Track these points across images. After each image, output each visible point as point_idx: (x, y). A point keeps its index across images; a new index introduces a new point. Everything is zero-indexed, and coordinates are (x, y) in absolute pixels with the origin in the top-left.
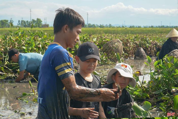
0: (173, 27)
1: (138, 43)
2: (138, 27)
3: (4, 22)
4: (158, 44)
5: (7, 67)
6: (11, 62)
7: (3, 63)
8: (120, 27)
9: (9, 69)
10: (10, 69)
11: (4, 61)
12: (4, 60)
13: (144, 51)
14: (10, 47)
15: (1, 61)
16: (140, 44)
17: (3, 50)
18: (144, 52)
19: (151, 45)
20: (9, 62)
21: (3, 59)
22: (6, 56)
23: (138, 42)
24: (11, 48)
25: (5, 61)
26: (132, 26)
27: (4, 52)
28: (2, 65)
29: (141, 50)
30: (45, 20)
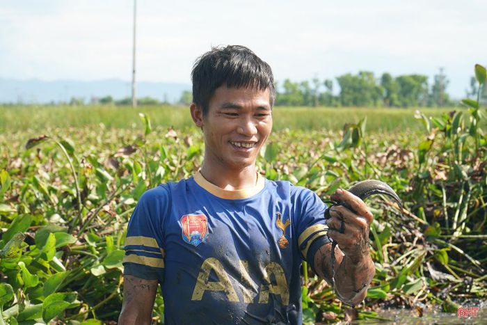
3: (408, 84)
5: (462, 252)
6: (479, 230)
7: (446, 234)
9: (470, 258)
10: (475, 258)
11: (447, 225)
12: (447, 218)
14: (472, 167)
15: (438, 225)
17: (445, 178)
20: (468, 230)
21: (444, 217)
22: (456, 205)
24: (475, 168)
25: (455, 226)
27: (447, 188)
28: (443, 242)
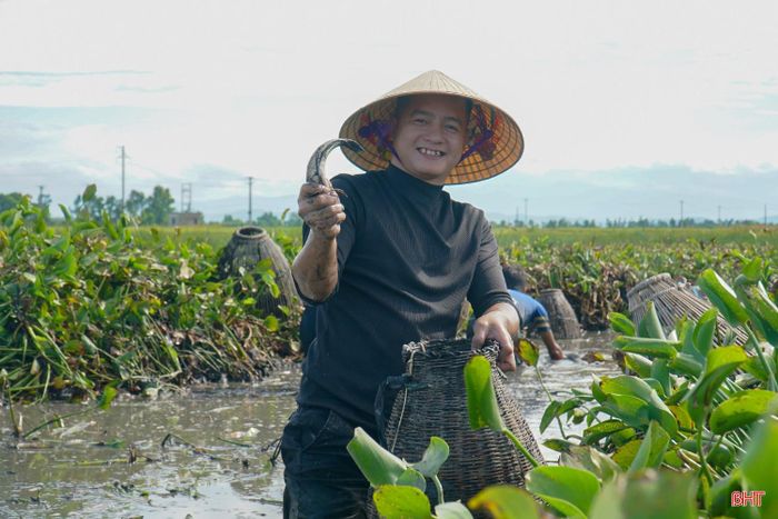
0: (733, 223)
1: (544, 272)
2: (581, 223)
4: (634, 277)
8: (506, 224)
13: (567, 302)
16: (555, 277)
18: (569, 307)
19: (602, 281)
23: (546, 268)
26: (558, 220)
29: (554, 300)
30: (187, 194)
